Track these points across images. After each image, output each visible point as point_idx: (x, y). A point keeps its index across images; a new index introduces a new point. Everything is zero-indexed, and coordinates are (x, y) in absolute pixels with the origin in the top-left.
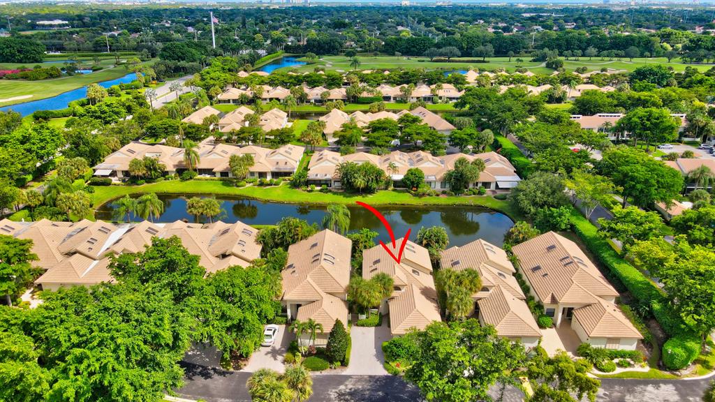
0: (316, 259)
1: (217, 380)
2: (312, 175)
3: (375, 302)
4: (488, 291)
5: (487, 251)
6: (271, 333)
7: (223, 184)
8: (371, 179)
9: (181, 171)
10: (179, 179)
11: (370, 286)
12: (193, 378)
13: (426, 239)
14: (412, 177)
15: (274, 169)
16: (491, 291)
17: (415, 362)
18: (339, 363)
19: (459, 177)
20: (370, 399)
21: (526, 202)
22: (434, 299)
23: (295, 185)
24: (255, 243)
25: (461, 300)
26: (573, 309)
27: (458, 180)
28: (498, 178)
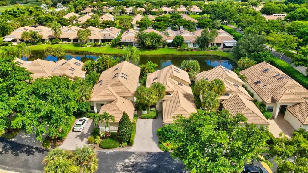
0: (116, 76)
1: (36, 156)
2: (122, 40)
3: (153, 102)
4: (228, 95)
5: (226, 71)
6: (81, 123)
7: (74, 46)
8: (154, 41)
9: (51, 39)
10: (51, 43)
11: (150, 91)
12: (19, 154)
13: (186, 67)
14: (177, 40)
15: (103, 38)
16: (230, 95)
17: (181, 143)
18: (126, 143)
19: (203, 40)
20: (146, 170)
21: (243, 50)
22: (192, 101)
23: (114, 46)
24: (81, 70)
25: (212, 100)
26: (286, 106)
27: (203, 41)
28: (225, 41)
